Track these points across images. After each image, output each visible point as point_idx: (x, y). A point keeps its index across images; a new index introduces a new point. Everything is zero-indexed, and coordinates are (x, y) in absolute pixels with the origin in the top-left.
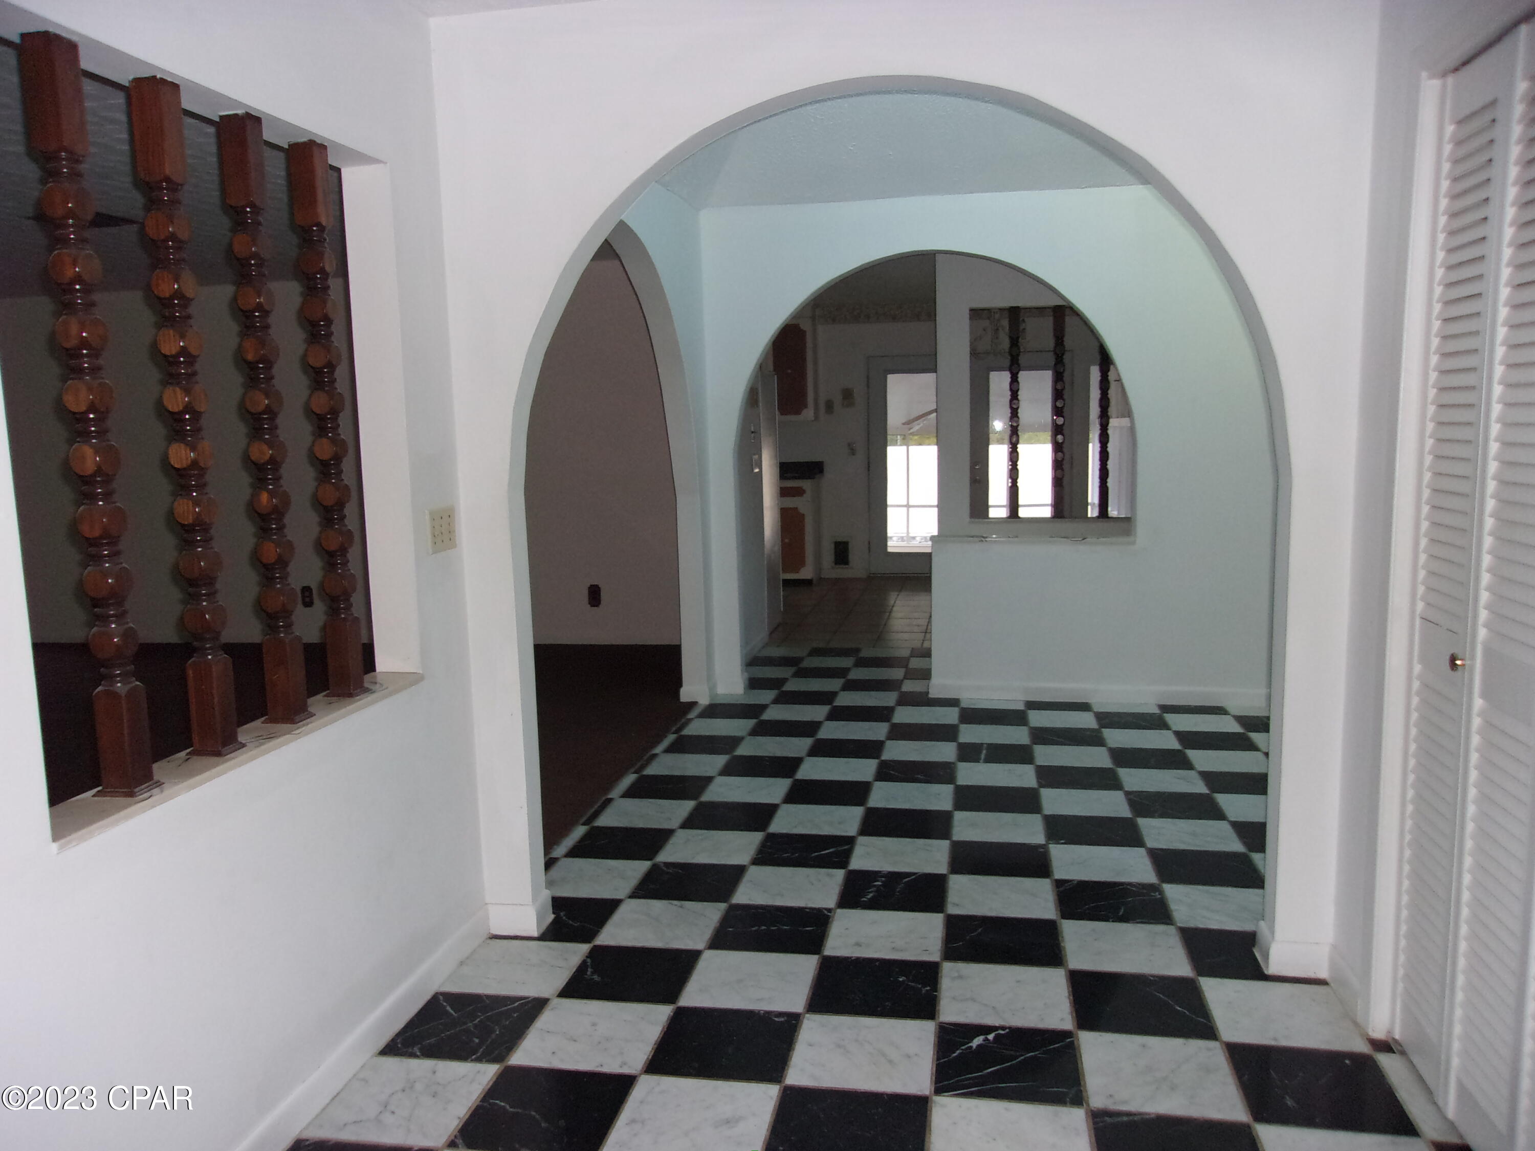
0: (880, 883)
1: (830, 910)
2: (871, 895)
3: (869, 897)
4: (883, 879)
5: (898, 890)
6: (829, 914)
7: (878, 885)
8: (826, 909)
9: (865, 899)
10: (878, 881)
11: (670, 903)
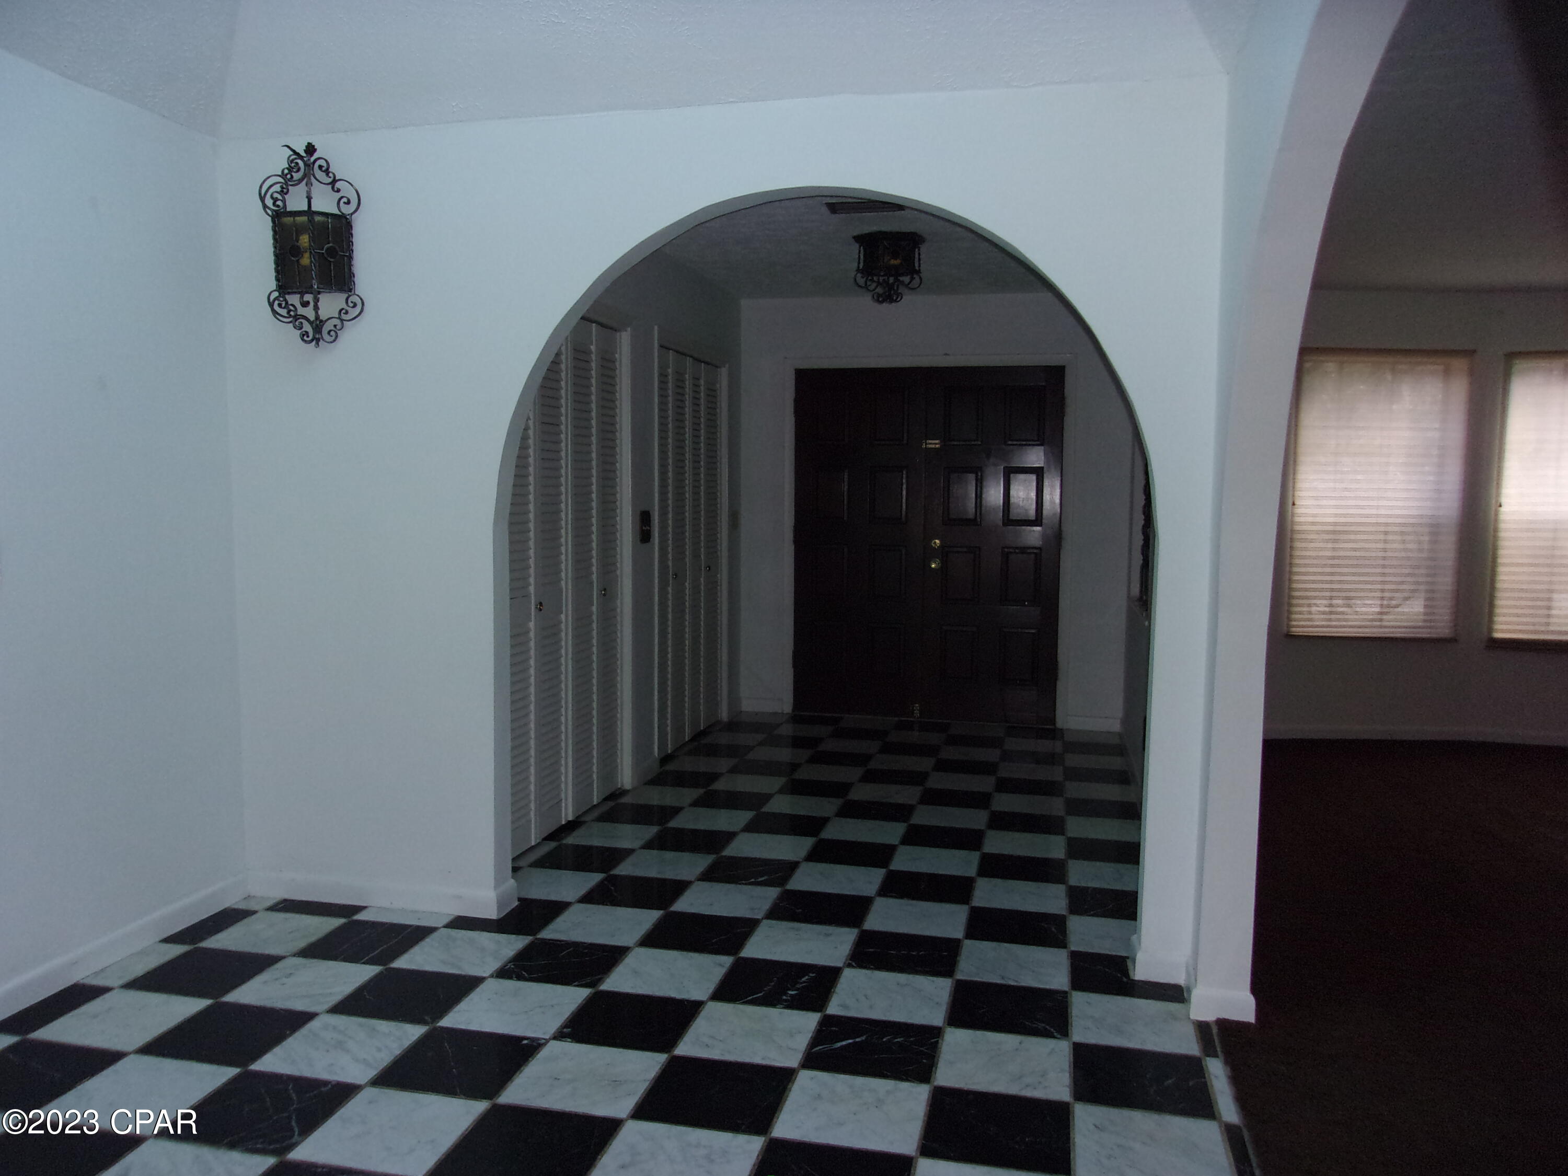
0: (790, 992)
1: (849, 966)
2: (804, 979)
3: (807, 977)
4: (784, 997)
5: (773, 983)
6: (850, 962)
7: (793, 991)
8: (853, 967)
9: (811, 975)
10: (792, 996)
11: (1016, 981)
